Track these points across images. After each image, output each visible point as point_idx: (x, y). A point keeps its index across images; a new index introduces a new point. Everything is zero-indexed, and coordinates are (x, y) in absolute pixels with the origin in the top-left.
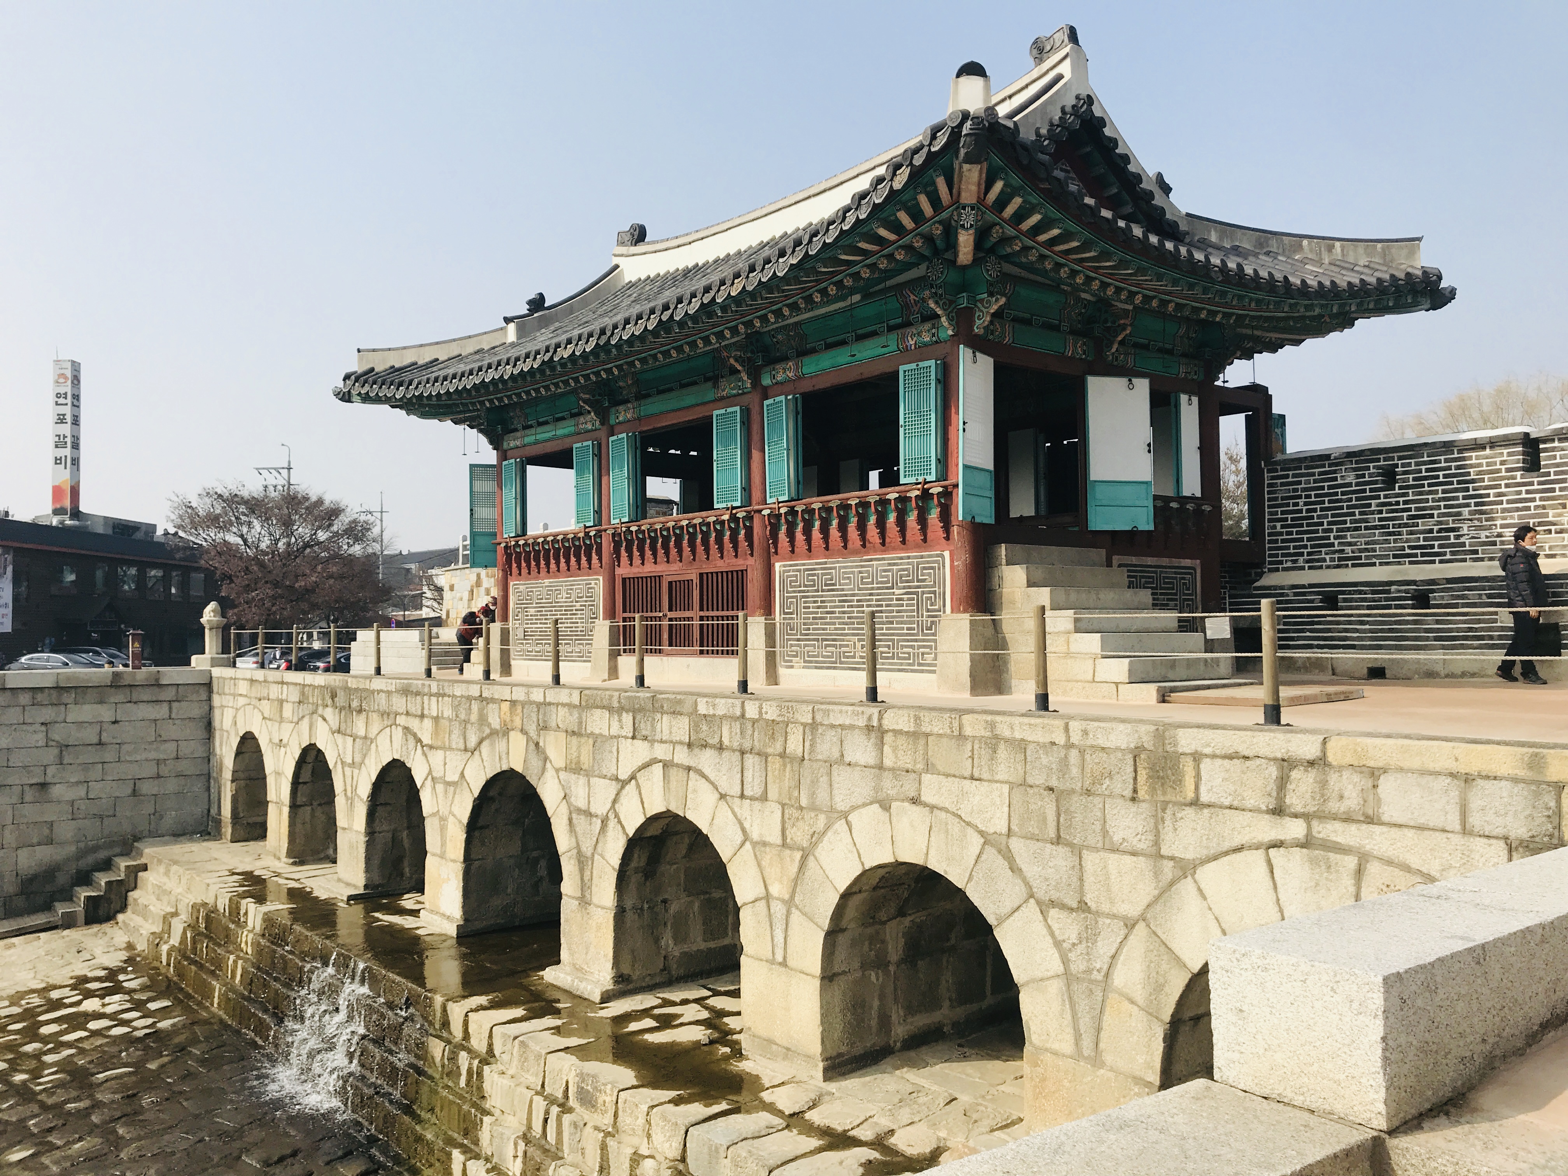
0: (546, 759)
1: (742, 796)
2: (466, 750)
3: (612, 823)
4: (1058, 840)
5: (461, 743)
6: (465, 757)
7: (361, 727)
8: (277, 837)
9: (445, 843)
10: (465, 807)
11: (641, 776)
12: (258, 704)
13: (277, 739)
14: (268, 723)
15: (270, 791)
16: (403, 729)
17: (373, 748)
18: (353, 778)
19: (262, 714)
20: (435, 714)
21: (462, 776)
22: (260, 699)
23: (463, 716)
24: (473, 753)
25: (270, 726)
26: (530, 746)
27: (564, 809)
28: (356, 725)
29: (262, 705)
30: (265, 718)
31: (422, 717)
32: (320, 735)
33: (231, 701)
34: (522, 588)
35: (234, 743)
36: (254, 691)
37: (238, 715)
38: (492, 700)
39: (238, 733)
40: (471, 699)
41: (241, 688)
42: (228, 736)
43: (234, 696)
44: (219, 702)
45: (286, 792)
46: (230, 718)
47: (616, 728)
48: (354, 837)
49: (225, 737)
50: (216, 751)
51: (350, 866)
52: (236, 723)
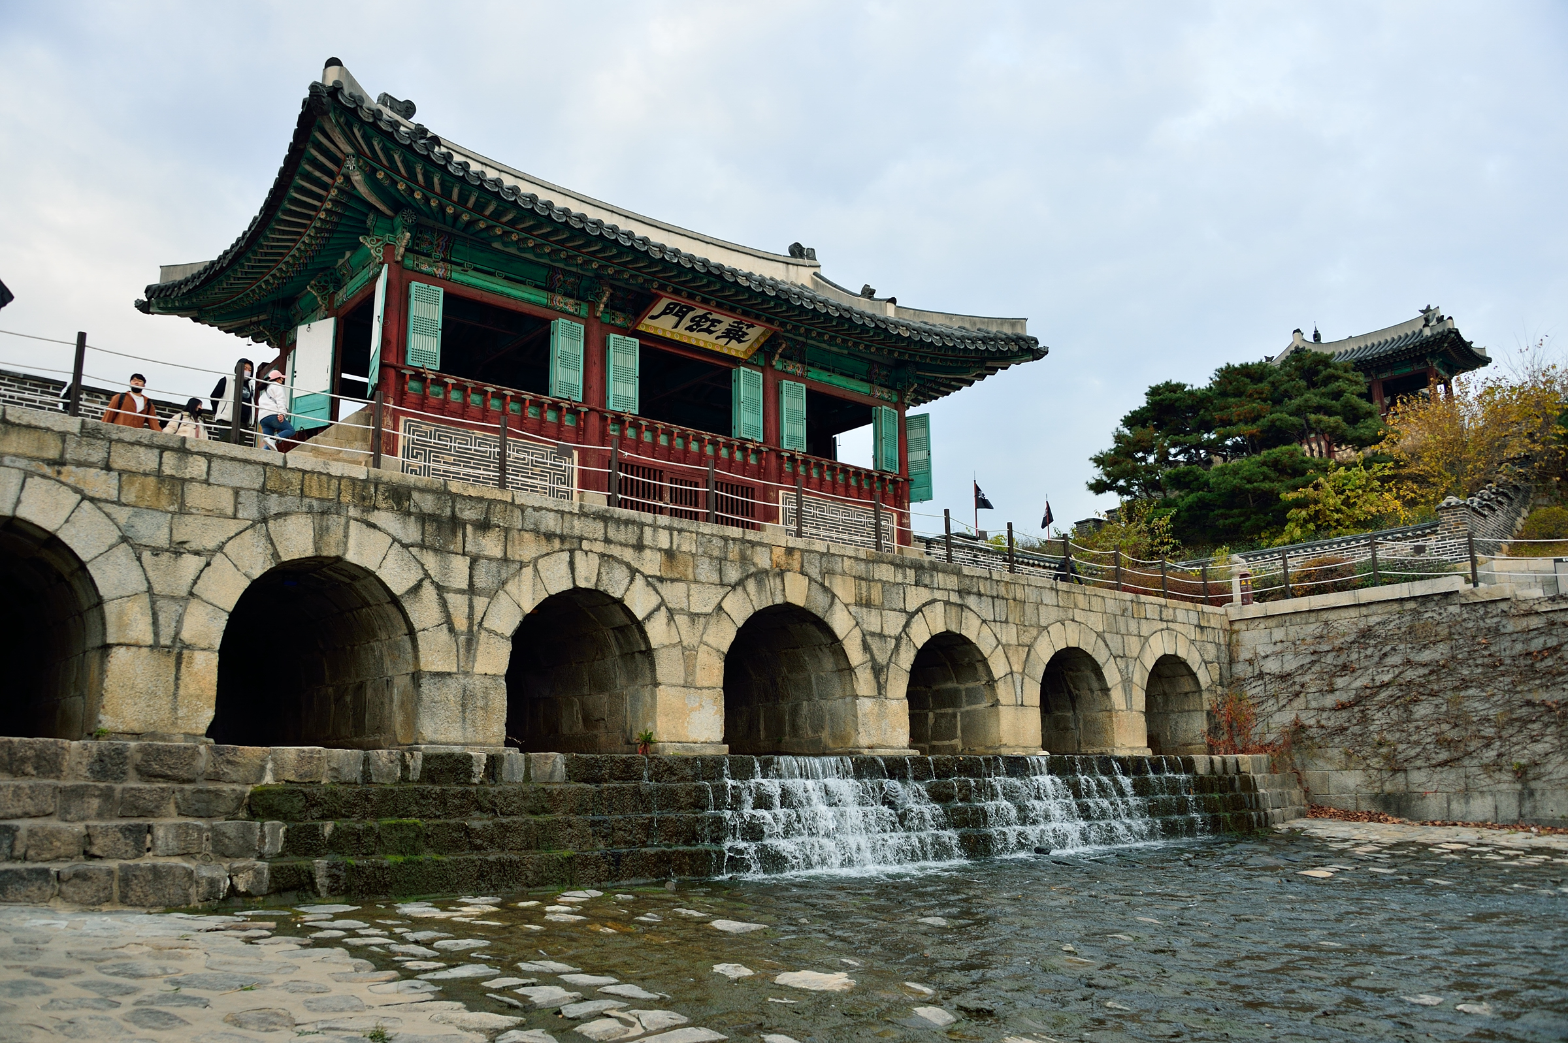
0: (834, 596)
1: (995, 620)
2: (722, 584)
3: (904, 642)
4: (1117, 632)
5: (715, 578)
6: (721, 591)
7: (491, 545)
8: (165, 703)
9: (693, 673)
10: (724, 636)
11: (925, 610)
12: (48, 470)
13: (162, 540)
14: (109, 508)
15: (122, 626)
16: (602, 555)
17: (528, 572)
18: (471, 607)
19: (76, 490)
20: (665, 545)
21: (719, 608)
22: (59, 462)
23: (716, 553)
24: (734, 587)
25: (122, 515)
26: (814, 586)
27: (857, 633)
28: (475, 542)
29: (71, 474)
30: (92, 500)
31: (640, 547)
32: (360, 545)
34: (427, 428)
36: (21, 443)
38: (761, 544)
40: (727, 539)
45: (206, 628)
47: (900, 578)
48: (476, 683)
51: (463, 721)
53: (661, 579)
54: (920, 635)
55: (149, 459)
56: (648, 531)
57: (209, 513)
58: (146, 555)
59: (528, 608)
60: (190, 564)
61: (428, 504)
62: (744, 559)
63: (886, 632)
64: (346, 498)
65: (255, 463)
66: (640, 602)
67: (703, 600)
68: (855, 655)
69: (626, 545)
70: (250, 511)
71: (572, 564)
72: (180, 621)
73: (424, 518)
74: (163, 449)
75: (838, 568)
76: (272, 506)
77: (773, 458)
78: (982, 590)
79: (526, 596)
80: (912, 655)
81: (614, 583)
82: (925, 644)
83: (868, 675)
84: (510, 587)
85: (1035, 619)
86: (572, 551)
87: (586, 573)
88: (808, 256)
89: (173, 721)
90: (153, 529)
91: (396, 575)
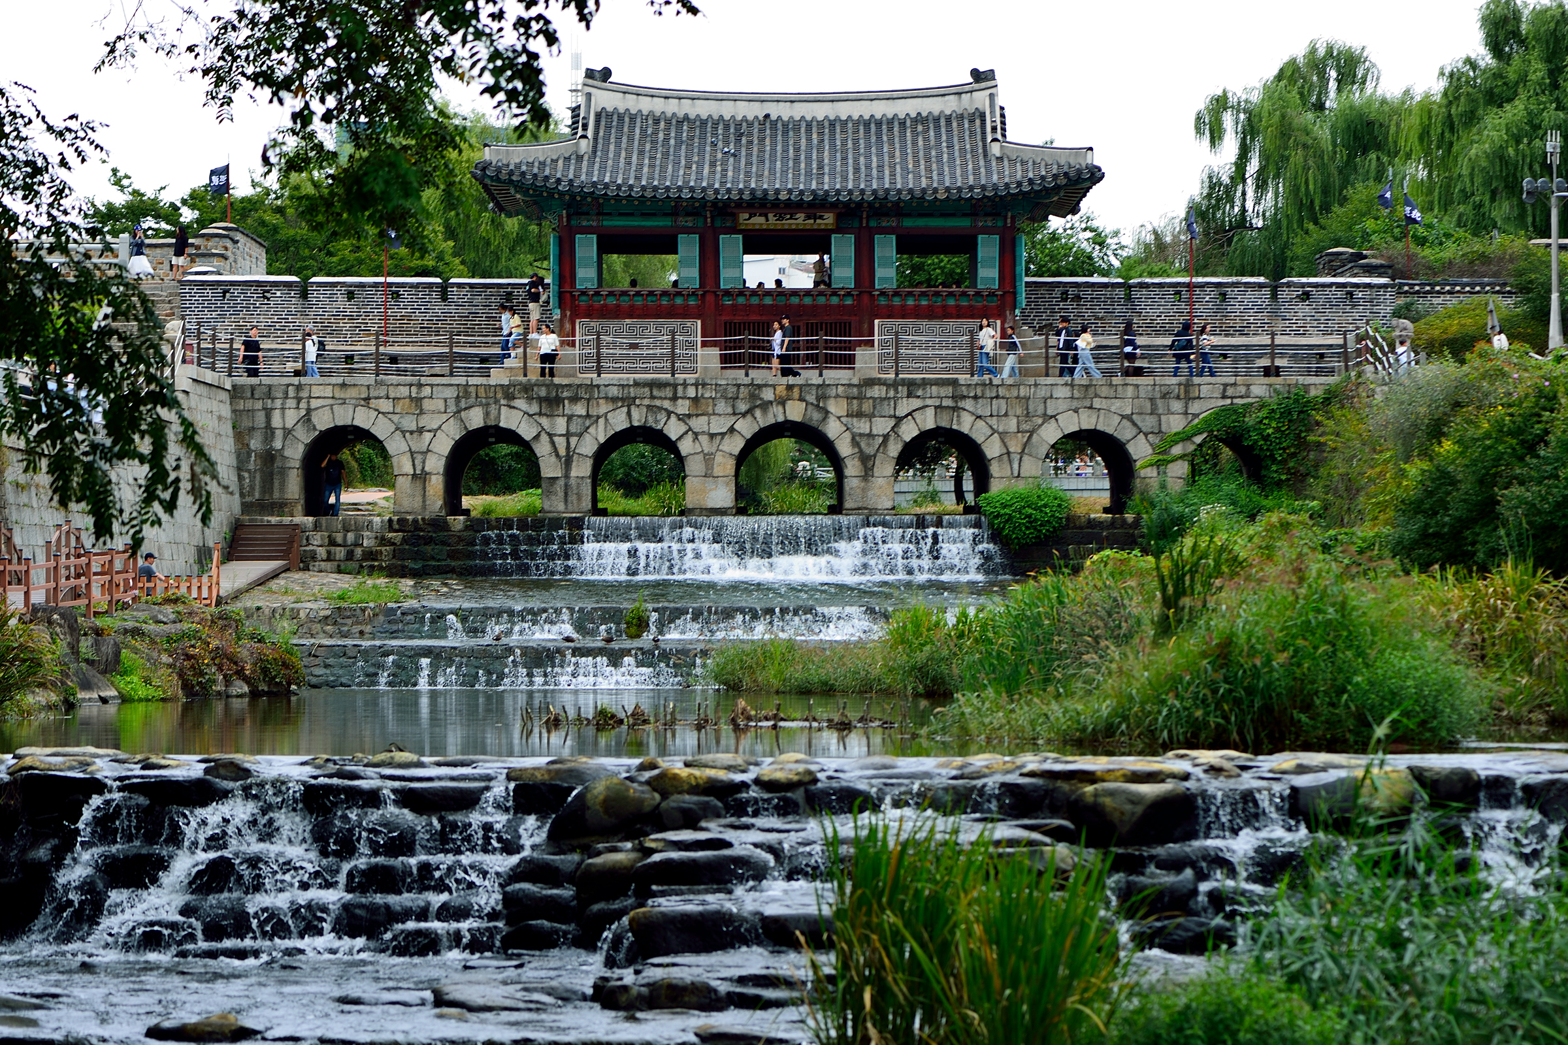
0: (827, 412)
1: (991, 415)
2: (734, 414)
3: (892, 438)
4: (1152, 414)
5: (730, 410)
6: (734, 419)
7: (580, 409)
8: (419, 499)
9: (712, 469)
10: (735, 445)
11: (916, 415)
12: (362, 403)
13: (414, 427)
14: (390, 416)
15: (400, 467)
16: (648, 407)
17: (601, 421)
18: (568, 443)
19: (376, 410)
20: (693, 395)
21: (732, 430)
22: (367, 399)
23: (730, 395)
24: (744, 415)
25: (395, 418)
26: (810, 408)
27: (848, 435)
28: (569, 408)
29: (373, 403)
30: (383, 413)
31: (674, 398)
32: (507, 418)
33: (291, 403)
34: (595, 324)
35: (305, 437)
36: (352, 393)
37: (313, 414)
38: (766, 385)
39: (315, 429)
40: (739, 386)
41: (316, 391)
42: (287, 432)
43: (299, 400)
44: (259, 405)
45: (436, 464)
46: (292, 417)
47: (892, 393)
48: (573, 482)
49: (279, 434)
50: (252, 447)
51: (566, 501)
52: (309, 420)
53: (689, 416)
54: (909, 431)
55: (404, 391)
56: (680, 389)
57: (433, 412)
58: (408, 435)
59: (602, 440)
60: (428, 436)
61: (543, 392)
62: (753, 397)
63: (875, 432)
64: (499, 395)
65: (451, 385)
66: (673, 430)
67: (719, 425)
68: (844, 448)
69: (666, 398)
70: (452, 408)
71: (629, 414)
72: (424, 462)
73: (541, 400)
74: (411, 385)
75: (833, 392)
76: (463, 405)
77: (866, 298)
78: (979, 393)
79: (601, 434)
80: (899, 447)
81: (656, 421)
82: (913, 439)
83: (857, 462)
84: (591, 430)
85: (1040, 411)
86: (629, 406)
87: (638, 418)
88: (986, 79)
89: (424, 507)
90: (410, 423)
91: (526, 431)
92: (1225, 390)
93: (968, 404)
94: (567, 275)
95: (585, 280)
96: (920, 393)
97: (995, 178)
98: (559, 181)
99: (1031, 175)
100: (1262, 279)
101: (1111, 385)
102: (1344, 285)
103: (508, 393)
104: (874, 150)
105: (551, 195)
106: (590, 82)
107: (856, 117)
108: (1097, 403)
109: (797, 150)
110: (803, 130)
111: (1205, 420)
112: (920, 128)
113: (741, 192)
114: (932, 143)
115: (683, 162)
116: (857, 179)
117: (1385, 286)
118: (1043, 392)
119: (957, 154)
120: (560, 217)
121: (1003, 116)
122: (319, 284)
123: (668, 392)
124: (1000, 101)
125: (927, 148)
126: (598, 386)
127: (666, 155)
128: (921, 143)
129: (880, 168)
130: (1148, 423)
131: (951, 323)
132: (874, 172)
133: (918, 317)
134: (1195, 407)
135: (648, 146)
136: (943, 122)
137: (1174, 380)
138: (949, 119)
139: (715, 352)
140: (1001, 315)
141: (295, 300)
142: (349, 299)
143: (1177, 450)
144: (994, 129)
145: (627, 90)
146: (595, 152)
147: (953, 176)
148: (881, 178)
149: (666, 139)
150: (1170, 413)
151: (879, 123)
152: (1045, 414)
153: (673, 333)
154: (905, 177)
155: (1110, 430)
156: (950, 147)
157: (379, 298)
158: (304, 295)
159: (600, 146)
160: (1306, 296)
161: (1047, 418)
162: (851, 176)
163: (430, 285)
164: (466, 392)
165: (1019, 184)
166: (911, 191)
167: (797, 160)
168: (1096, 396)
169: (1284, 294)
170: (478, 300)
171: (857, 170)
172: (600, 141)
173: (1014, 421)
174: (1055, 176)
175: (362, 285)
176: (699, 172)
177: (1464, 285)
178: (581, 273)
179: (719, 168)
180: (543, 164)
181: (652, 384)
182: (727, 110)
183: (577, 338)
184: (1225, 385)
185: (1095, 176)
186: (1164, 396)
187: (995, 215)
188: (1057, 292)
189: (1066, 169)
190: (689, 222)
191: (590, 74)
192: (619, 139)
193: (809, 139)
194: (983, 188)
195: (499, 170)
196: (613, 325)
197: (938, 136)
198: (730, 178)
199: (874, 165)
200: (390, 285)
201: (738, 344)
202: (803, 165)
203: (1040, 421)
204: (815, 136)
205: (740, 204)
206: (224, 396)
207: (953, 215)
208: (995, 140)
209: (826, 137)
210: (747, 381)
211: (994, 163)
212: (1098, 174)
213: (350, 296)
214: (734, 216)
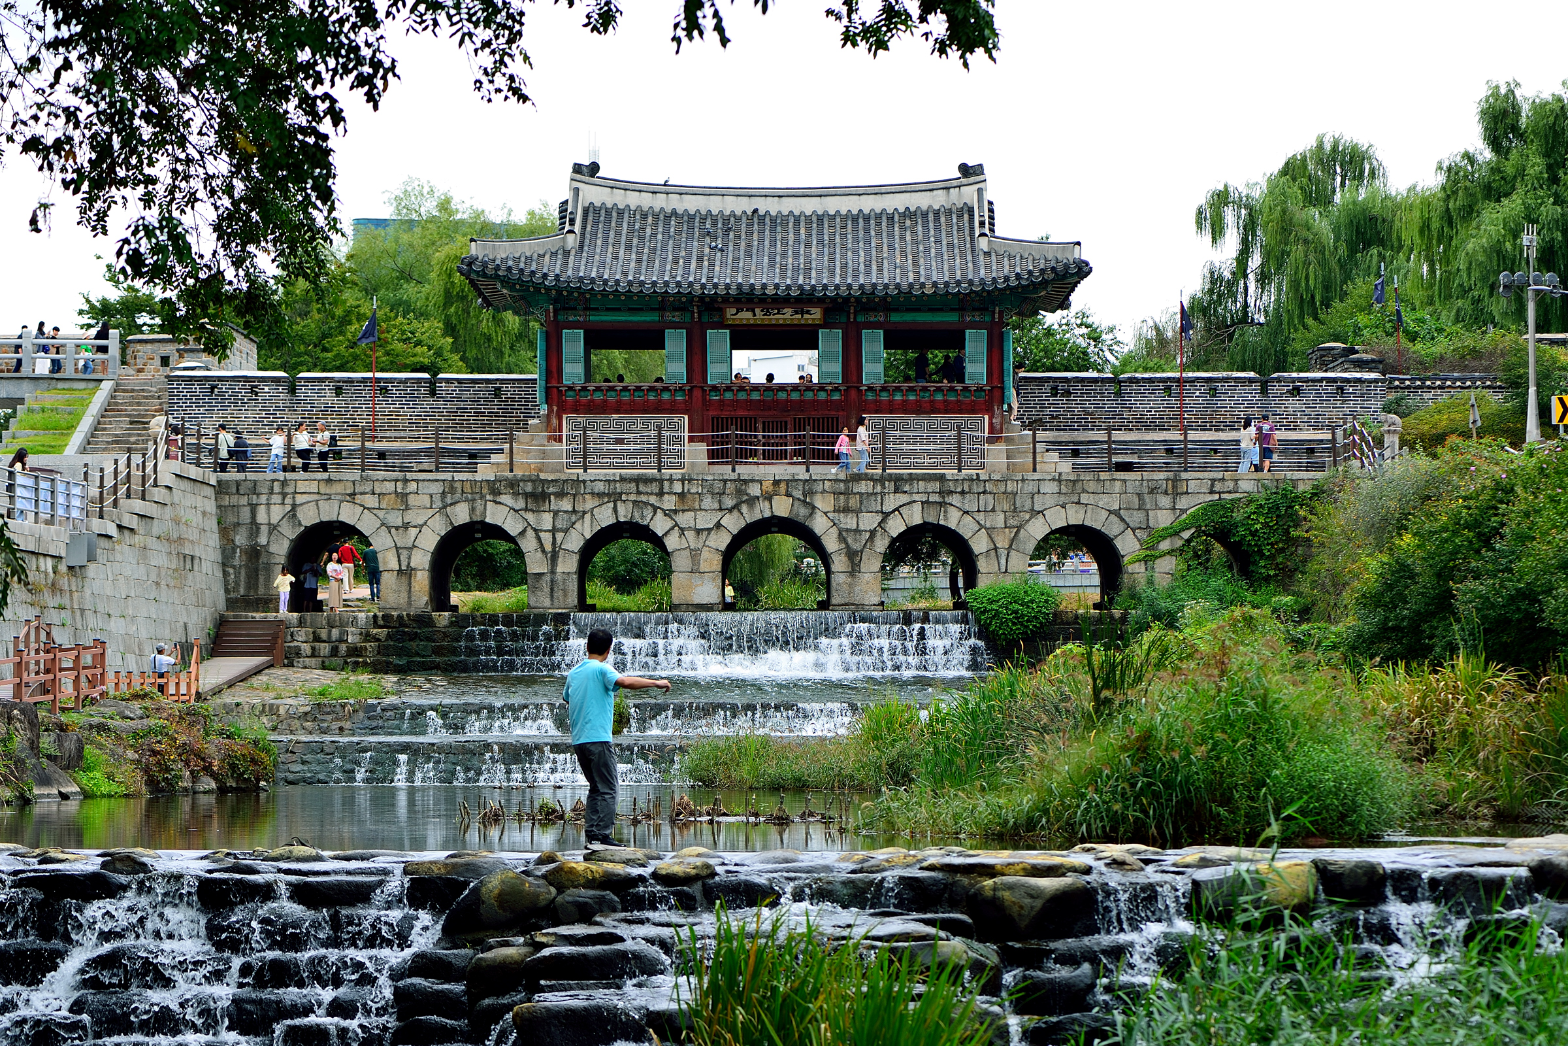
0: (814, 508)
1: (979, 511)
2: (721, 509)
3: (879, 534)
4: (1139, 509)
5: (716, 506)
6: (720, 514)
7: (566, 505)
8: (404, 595)
9: (699, 564)
10: (722, 541)
11: (903, 510)
12: (348, 498)
13: (400, 524)
14: (375, 511)
15: (385, 563)
16: (634, 502)
17: (588, 517)
18: (554, 538)
19: (362, 506)
20: (680, 491)
21: (718, 525)
23: (716, 491)
24: (730, 510)
25: (381, 514)
26: (797, 503)
27: (834, 530)
28: (555, 504)
29: (359, 499)
30: (368, 509)
31: (661, 494)
32: (493, 514)
33: (276, 499)
34: (581, 419)
35: (291, 533)
36: (337, 488)
37: (298, 509)
38: (752, 481)
39: (300, 524)
40: (725, 481)
41: (301, 487)
42: (273, 528)
43: (284, 495)
44: (244, 501)
45: (421, 560)
46: (277, 513)
47: (878, 489)
48: (558, 577)
49: (264, 529)
50: (237, 543)
51: (552, 597)
52: (294, 516)
53: (675, 511)
54: (896, 527)
55: (390, 487)
56: (666, 484)
57: (419, 508)
58: (393, 530)
59: (588, 536)
60: (413, 532)
61: (529, 488)
62: (739, 492)
63: (862, 527)
64: (485, 491)
65: (437, 481)
66: (659, 525)
67: (705, 520)
68: (831, 544)
69: (652, 494)
70: (438, 504)
71: (615, 509)
72: (409, 558)
73: (527, 495)
74: (396, 481)
75: (820, 487)
76: (449, 500)
77: (853, 393)
78: (966, 489)
79: (586, 530)
80: (887, 542)
81: (643, 517)
82: (900, 534)
83: (844, 558)
84: (578, 526)
85: (1028, 506)
86: (615, 502)
87: (624, 513)
88: (975, 174)
89: (410, 603)
90: (395, 519)
91: (512, 527)
92: (1212, 485)
93: (955, 499)
94: (554, 370)
95: (572, 375)
96: (907, 488)
97: (982, 273)
98: (545, 276)
99: (1018, 270)
100: (1252, 374)
101: (1098, 480)
102: (1334, 380)
103: (494, 488)
104: (861, 244)
105: (538, 290)
106: (578, 177)
107: (844, 212)
108: (1085, 498)
109: (785, 244)
110: (791, 225)
111: (1193, 516)
112: (908, 223)
113: (728, 286)
114: (920, 238)
115: (670, 257)
116: (844, 274)
117: (1376, 381)
118: (1030, 487)
119: (945, 248)
120: (547, 312)
121: (991, 211)
122: (307, 380)
123: (655, 488)
124: (988, 196)
125: (915, 243)
126: (584, 482)
127: (653, 250)
128: (908, 238)
129: (868, 263)
130: (1135, 518)
131: (939, 418)
132: (862, 267)
133: (905, 412)
134: (1182, 503)
135: (635, 241)
136: (931, 217)
137: (1162, 476)
138: (937, 214)
139: (702, 447)
140: (989, 411)
141: (283, 397)
142: (338, 395)
143: (1165, 545)
144: (982, 224)
145: (615, 185)
146: (582, 247)
147: (940, 269)
148: (868, 273)
149: (654, 235)
150: (1158, 508)
151: (867, 218)
152: (1032, 510)
153: (659, 428)
154: (892, 273)
155: (1097, 526)
156: (938, 241)
157: (367, 393)
158: (292, 390)
159: (587, 241)
160: (1296, 391)
161: (1034, 513)
162: (838, 271)
163: (419, 381)
164: (452, 487)
165: (1007, 279)
166: (898, 286)
167: (784, 255)
168: (1084, 491)
169: (1275, 389)
170: (467, 395)
171: (844, 265)
172: (588, 236)
173: (1002, 516)
174: (1042, 271)
175: (350, 381)
176: (686, 268)
177: (1454, 380)
178: (568, 368)
179: (706, 263)
180: (529, 259)
181: (638, 480)
182: (715, 205)
183: (564, 433)
184: (1213, 480)
185: (1082, 270)
186: (1151, 492)
187: (983, 310)
188: (1047, 387)
189: (1053, 264)
190: (676, 317)
191: (578, 169)
192: (606, 234)
193: (797, 234)
194: (971, 282)
195: (485, 265)
196: (600, 419)
197: (926, 230)
198: (716, 274)
199: (862, 259)
200: (378, 380)
201: (725, 440)
202: (790, 260)
203: (1027, 516)
204: (802, 231)
205: (727, 299)
206: (209, 492)
207: (941, 310)
208: (983, 235)
209: (814, 232)
210: (734, 476)
211: (981, 258)
212: (1085, 269)
213: (338, 391)
214: (721, 311)
